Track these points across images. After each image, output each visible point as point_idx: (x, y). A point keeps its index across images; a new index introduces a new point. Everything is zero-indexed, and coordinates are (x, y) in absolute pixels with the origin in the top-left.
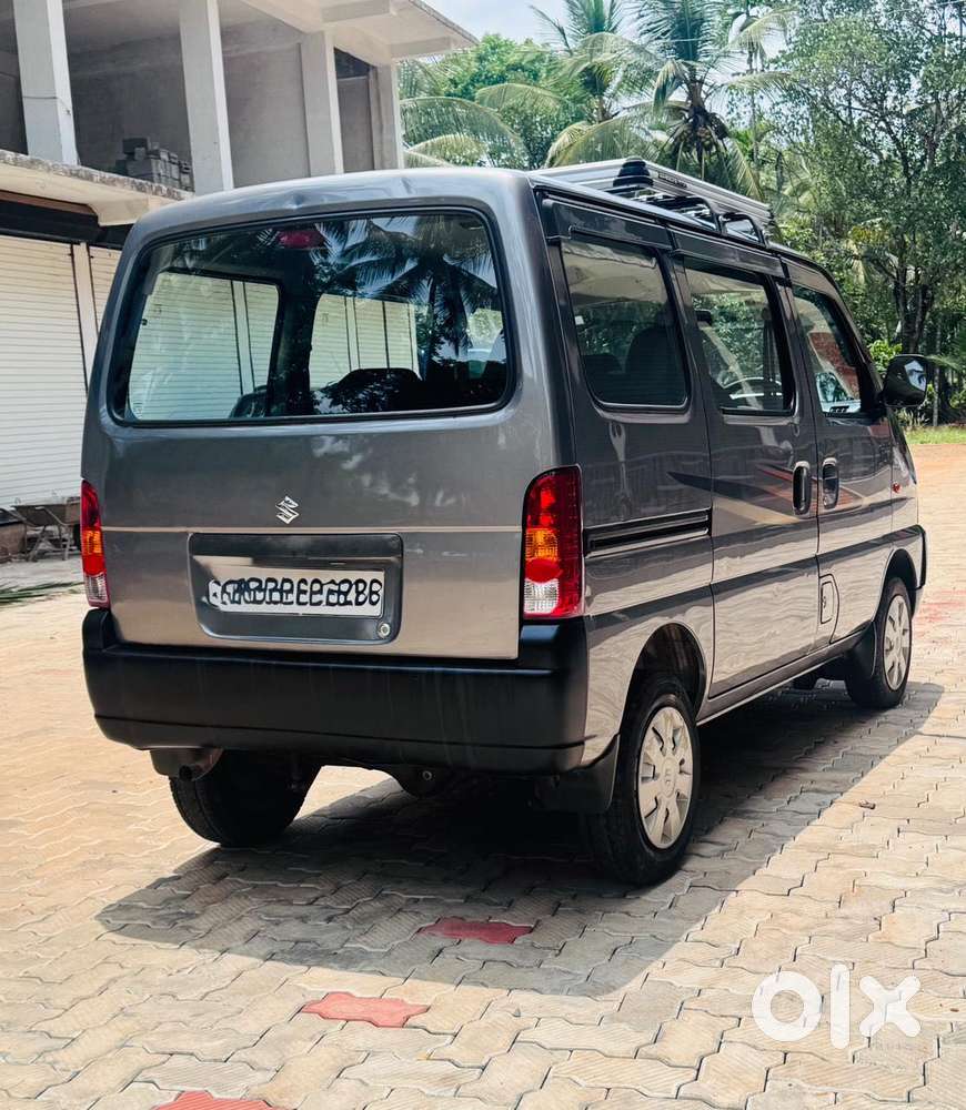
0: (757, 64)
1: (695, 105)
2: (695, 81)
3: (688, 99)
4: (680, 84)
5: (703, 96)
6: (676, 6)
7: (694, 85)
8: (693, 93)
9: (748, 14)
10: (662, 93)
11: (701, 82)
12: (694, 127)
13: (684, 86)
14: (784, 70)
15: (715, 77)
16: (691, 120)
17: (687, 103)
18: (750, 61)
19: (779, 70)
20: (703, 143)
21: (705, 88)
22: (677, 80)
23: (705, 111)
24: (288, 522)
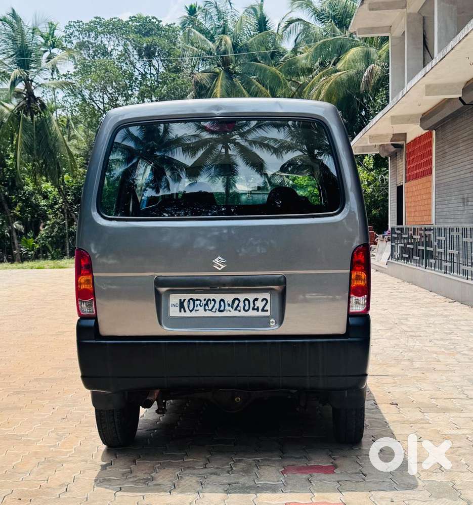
0: (55, 76)
1: (29, 92)
2: (29, 80)
3: (25, 88)
4: (21, 81)
5: (33, 88)
6: (19, 42)
7: (28, 82)
8: (28, 86)
9: (50, 51)
10: (13, 84)
11: (32, 81)
12: (29, 102)
13: (23, 82)
14: (69, 80)
15: (38, 79)
16: (27, 99)
17: (24, 90)
18: (52, 74)
19: (67, 80)
20: (34, 111)
21: (34, 84)
22: (20, 79)
23: (34, 95)
24: (219, 269)
